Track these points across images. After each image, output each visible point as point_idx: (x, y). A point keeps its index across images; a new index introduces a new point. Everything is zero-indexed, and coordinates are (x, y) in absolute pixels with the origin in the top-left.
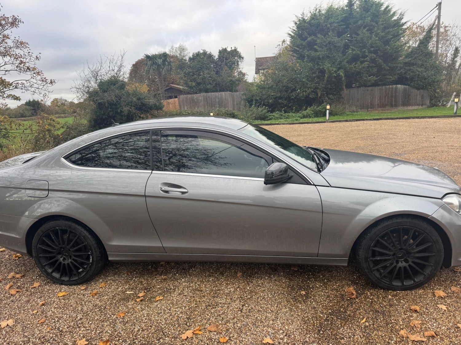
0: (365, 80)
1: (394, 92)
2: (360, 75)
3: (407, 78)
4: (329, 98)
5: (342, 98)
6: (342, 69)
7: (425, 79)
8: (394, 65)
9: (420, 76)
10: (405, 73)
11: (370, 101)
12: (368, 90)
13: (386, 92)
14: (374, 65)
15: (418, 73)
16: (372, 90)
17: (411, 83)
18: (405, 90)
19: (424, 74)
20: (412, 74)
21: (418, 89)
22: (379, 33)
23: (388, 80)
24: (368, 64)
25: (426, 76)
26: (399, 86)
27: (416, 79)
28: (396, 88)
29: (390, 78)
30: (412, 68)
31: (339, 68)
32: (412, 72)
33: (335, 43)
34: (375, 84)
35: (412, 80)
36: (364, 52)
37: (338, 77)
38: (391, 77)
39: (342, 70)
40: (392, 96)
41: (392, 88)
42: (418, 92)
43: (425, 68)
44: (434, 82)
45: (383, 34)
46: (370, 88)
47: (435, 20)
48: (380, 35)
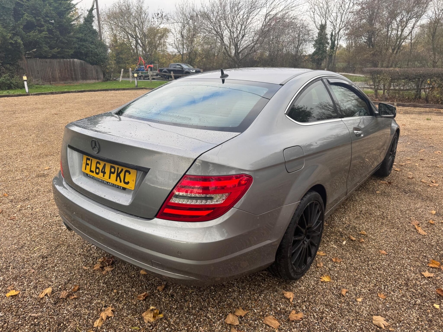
0: (45, 52)
1: (72, 66)
2: (39, 45)
3: (82, 53)
4: (6, 69)
5: (22, 69)
6: (18, 35)
7: (97, 55)
8: (71, 39)
9: (93, 53)
10: (79, 48)
11: (50, 74)
12: (46, 62)
13: (65, 65)
14: (52, 36)
15: (91, 49)
16: (50, 62)
17: (86, 58)
18: (81, 64)
19: (96, 50)
20: (86, 49)
21: (92, 64)
22: (52, 3)
23: (67, 53)
24: (46, 34)
25: (98, 52)
26: (76, 60)
27: (90, 55)
28: (74, 62)
29: (68, 52)
30: (84, 43)
31: (14, 35)
32: (86, 48)
33: (3, 4)
34: (54, 57)
35: (86, 55)
36: (39, 20)
37: (16, 45)
38: (70, 51)
39: (19, 37)
40: (71, 70)
41: (70, 61)
42: (93, 67)
43: (95, 45)
44: (104, 58)
45: (56, 5)
46: (48, 60)
47: (94, 2)
48: (53, 5)
